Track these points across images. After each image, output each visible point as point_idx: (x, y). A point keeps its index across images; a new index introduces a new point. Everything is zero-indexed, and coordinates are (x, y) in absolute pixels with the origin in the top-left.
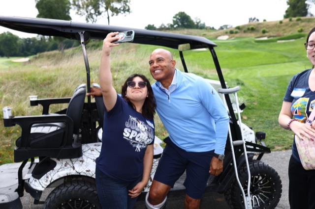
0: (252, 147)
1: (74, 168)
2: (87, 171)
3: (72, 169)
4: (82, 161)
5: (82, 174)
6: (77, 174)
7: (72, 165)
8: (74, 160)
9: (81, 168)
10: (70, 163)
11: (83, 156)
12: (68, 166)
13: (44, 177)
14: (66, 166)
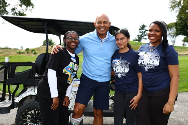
13: (20, 96)
14: (31, 90)
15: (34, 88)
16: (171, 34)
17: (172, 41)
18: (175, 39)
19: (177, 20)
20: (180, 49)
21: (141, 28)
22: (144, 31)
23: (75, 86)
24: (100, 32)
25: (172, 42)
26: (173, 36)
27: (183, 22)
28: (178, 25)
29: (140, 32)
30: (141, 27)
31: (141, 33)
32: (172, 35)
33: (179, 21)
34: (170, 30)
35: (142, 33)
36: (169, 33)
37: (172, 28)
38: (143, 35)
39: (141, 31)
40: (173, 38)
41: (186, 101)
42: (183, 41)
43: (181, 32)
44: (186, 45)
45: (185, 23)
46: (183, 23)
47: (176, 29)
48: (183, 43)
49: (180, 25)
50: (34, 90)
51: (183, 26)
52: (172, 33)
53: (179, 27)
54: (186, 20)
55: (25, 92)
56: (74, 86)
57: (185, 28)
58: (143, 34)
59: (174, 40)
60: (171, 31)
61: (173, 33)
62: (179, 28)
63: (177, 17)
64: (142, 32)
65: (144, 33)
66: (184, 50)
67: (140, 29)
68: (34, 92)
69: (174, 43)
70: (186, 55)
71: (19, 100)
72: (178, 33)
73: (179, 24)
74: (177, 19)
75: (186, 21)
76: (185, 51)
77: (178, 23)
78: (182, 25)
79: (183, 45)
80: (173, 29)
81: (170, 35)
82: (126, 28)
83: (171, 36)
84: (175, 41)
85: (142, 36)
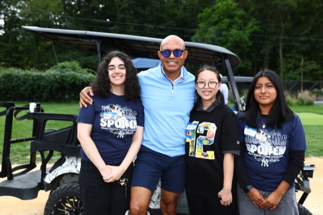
8: (79, 160)
12: (73, 164)
13: (53, 172)
14: (71, 164)
15: (77, 159)
24: (168, 68)
50: (76, 164)
55: (61, 165)
68: (76, 167)
71: (51, 180)
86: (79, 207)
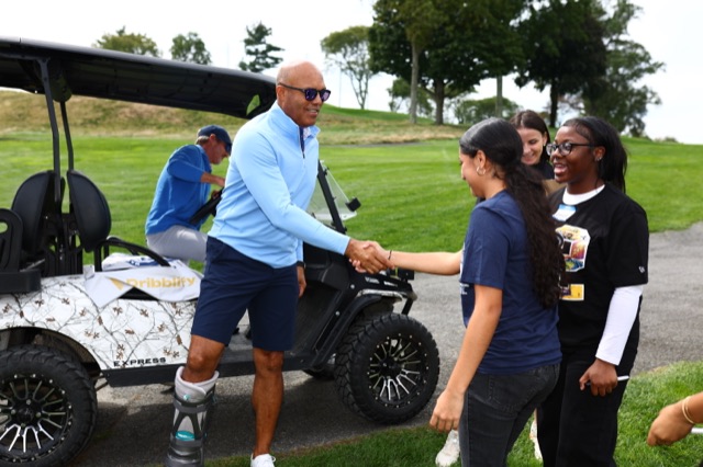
0: (375, 281)
1: (22, 314)
2: (49, 320)
3: (18, 317)
4: (40, 303)
5: (37, 325)
6: (28, 325)
7: (18, 310)
8: (23, 300)
9: (37, 314)
10: (16, 306)
11: (43, 294)
12: (10, 311)
14: (5, 311)
16: (353, 66)
17: (358, 91)
18: (366, 84)
19: (375, 19)
20: (386, 123)
21: (251, 38)
22: (262, 48)
23: (175, 285)
25: (357, 94)
26: (361, 74)
27: (392, 27)
28: (379, 38)
29: (249, 53)
30: (250, 33)
31: (253, 58)
32: (358, 69)
33: (382, 24)
34: (352, 54)
35: (258, 58)
36: (349, 63)
37: (357, 46)
38: (259, 63)
39: (252, 48)
40: (360, 80)
41: (444, 298)
42: (390, 92)
43: (389, 65)
44: (398, 108)
45: (400, 32)
46: (395, 34)
47: (372, 50)
48: (390, 99)
49: (385, 37)
51: (393, 43)
52: (355, 63)
53: (380, 46)
54: (403, 21)
56: (170, 285)
57: (399, 49)
58: (261, 61)
59: (363, 88)
60: (355, 55)
61: (360, 62)
62: (383, 49)
63: (375, 8)
64: (256, 53)
65: (264, 58)
66: (399, 126)
67: (248, 42)
69: (363, 99)
70: (406, 142)
72: (380, 66)
73: (382, 34)
74: (376, 16)
75: (403, 26)
76: (402, 131)
77: (377, 31)
78: (392, 38)
79: (392, 105)
80: (361, 50)
81: (351, 69)
82: (196, 35)
83: (355, 73)
84: (366, 92)
85: (257, 67)
86: (44, 399)
